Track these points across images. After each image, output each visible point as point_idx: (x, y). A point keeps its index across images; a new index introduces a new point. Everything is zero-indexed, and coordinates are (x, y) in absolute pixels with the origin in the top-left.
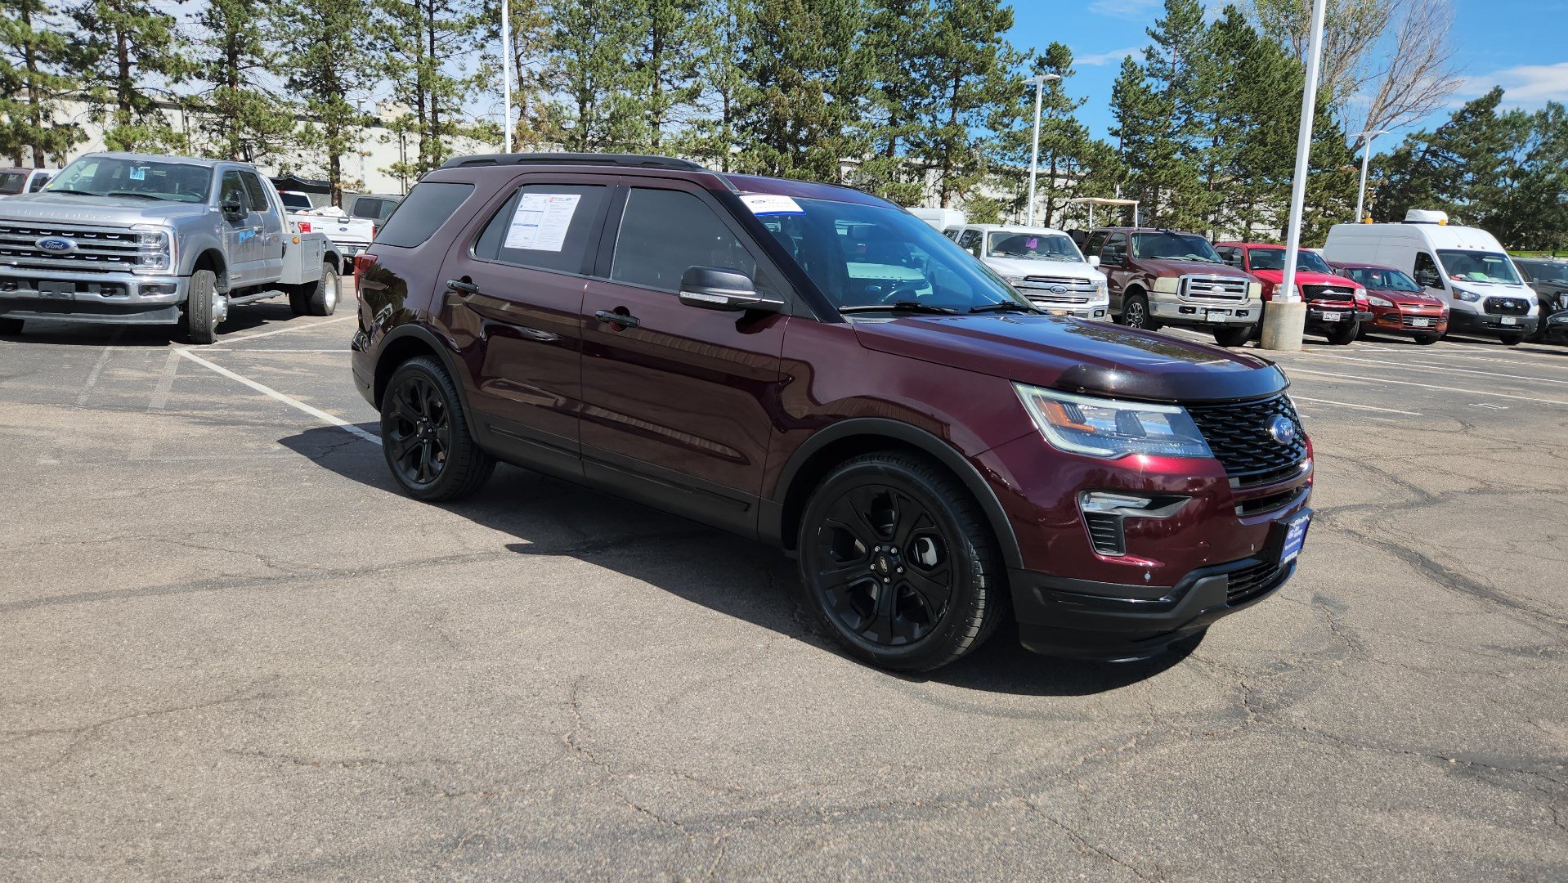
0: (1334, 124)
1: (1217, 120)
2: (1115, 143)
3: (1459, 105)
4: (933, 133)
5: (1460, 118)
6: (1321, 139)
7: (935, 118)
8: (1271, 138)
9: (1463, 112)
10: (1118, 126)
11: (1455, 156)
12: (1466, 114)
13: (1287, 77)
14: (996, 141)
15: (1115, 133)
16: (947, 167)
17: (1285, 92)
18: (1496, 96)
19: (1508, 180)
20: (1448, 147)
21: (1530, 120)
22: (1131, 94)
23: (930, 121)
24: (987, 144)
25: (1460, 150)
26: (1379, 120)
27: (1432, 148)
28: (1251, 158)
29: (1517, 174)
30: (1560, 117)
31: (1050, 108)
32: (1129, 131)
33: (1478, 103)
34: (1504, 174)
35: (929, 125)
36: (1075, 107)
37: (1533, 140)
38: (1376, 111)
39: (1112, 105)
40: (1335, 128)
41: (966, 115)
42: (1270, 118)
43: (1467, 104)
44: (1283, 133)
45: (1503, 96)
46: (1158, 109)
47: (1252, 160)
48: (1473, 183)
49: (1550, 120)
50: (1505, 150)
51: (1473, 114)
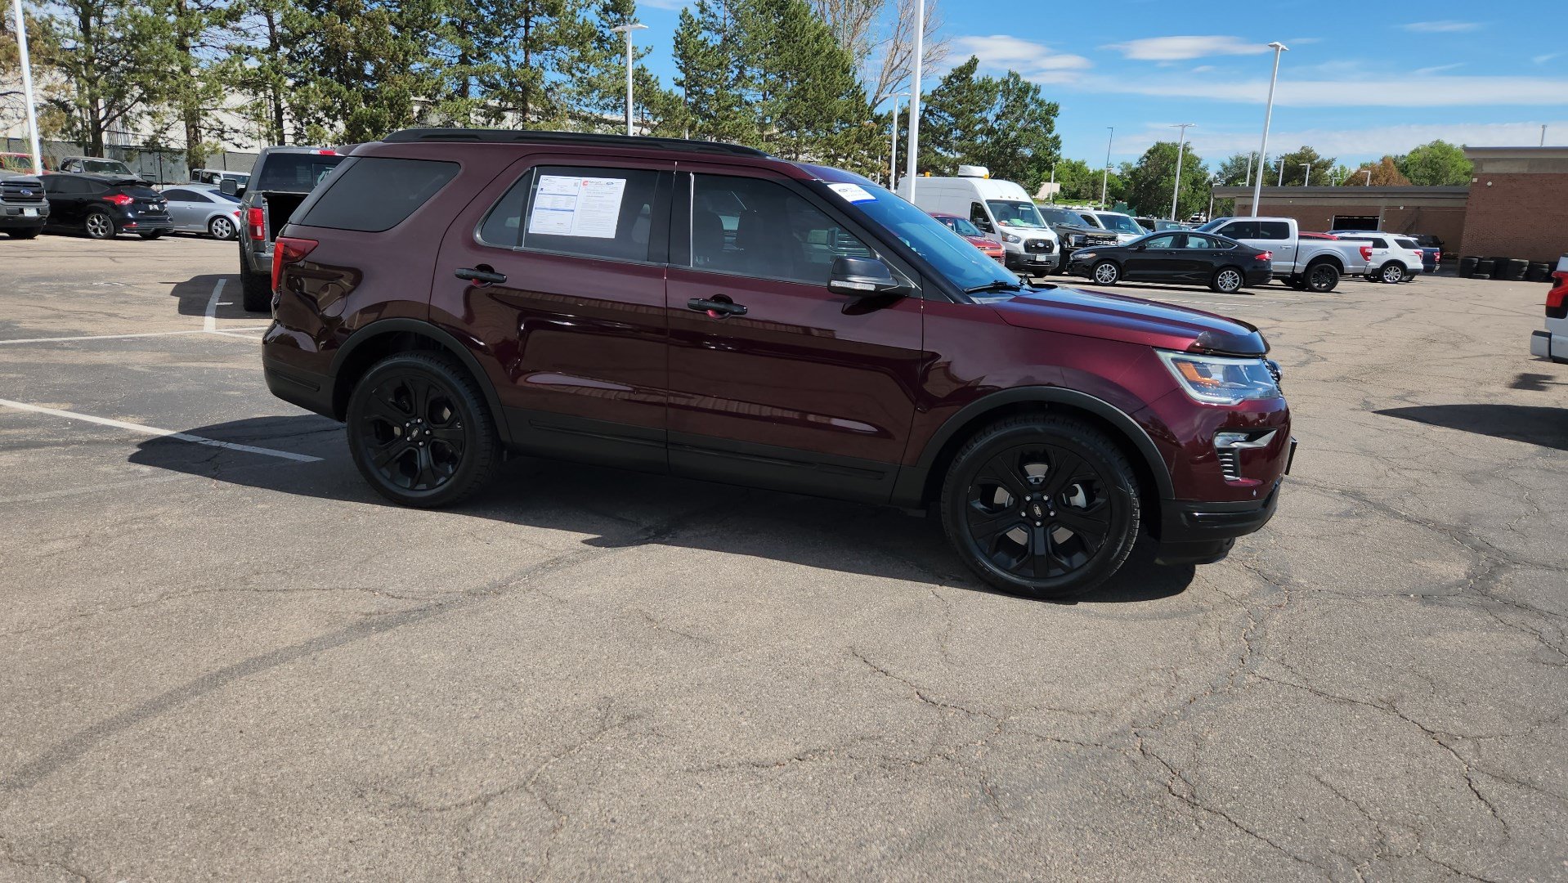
0: (857, 84)
1: (765, 76)
2: (680, 92)
3: (947, 73)
4: (508, 75)
5: (948, 82)
6: (848, 96)
7: (507, 57)
8: (811, 94)
9: (950, 77)
10: (682, 77)
11: (946, 115)
12: (952, 79)
13: (818, 39)
14: (570, 86)
15: (680, 84)
16: (525, 111)
17: (818, 53)
18: (972, 65)
19: (984, 138)
20: (942, 107)
21: (997, 85)
22: (692, 46)
23: (503, 62)
24: (562, 88)
26: (890, 80)
27: (930, 108)
28: (796, 112)
29: (991, 132)
30: (1018, 84)
31: (618, 56)
32: (692, 83)
33: (961, 70)
34: (981, 131)
35: (504, 65)
36: (642, 56)
37: (1000, 103)
38: (886, 74)
39: (675, 56)
40: (859, 87)
41: (541, 58)
42: (808, 76)
43: (953, 70)
44: (820, 90)
45: (978, 64)
46: (716, 62)
47: (798, 114)
48: (960, 139)
49: (1011, 87)
50: (981, 111)
51: (958, 79)
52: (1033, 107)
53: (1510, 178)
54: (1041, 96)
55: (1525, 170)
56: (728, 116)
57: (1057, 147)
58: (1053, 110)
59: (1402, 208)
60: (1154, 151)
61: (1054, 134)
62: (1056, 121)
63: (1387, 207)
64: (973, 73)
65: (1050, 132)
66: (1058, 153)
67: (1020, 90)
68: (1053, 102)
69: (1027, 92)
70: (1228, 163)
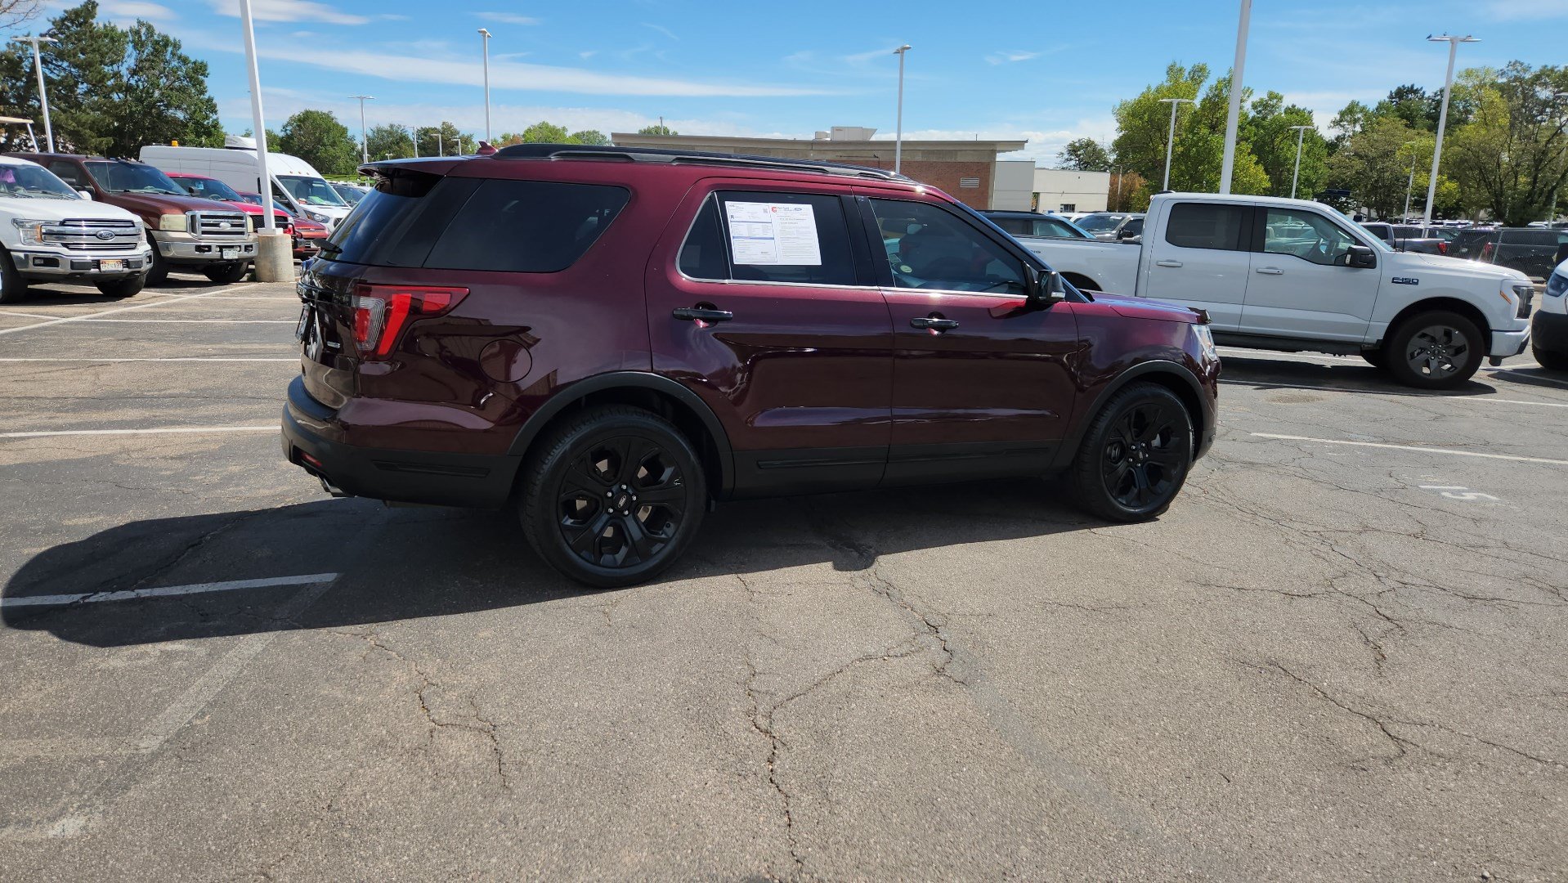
3: (59, 14)
5: (61, 24)
9: (63, 20)
11: (65, 64)
12: (66, 22)
18: (90, 8)
19: (121, 95)
21: (125, 35)
25: (72, 60)
29: (129, 89)
30: (152, 36)
33: (77, 13)
34: (116, 87)
37: (132, 55)
45: (98, 8)
48: (88, 93)
49: (144, 38)
50: (112, 63)
51: (73, 23)
52: (175, 63)
54: (183, 51)
57: (214, 111)
58: (200, 69)
60: (304, 119)
61: (206, 96)
62: (207, 82)
64: (93, 17)
65: (202, 92)
66: (215, 117)
67: (157, 42)
68: (199, 60)
69: (166, 45)
70: (370, 134)
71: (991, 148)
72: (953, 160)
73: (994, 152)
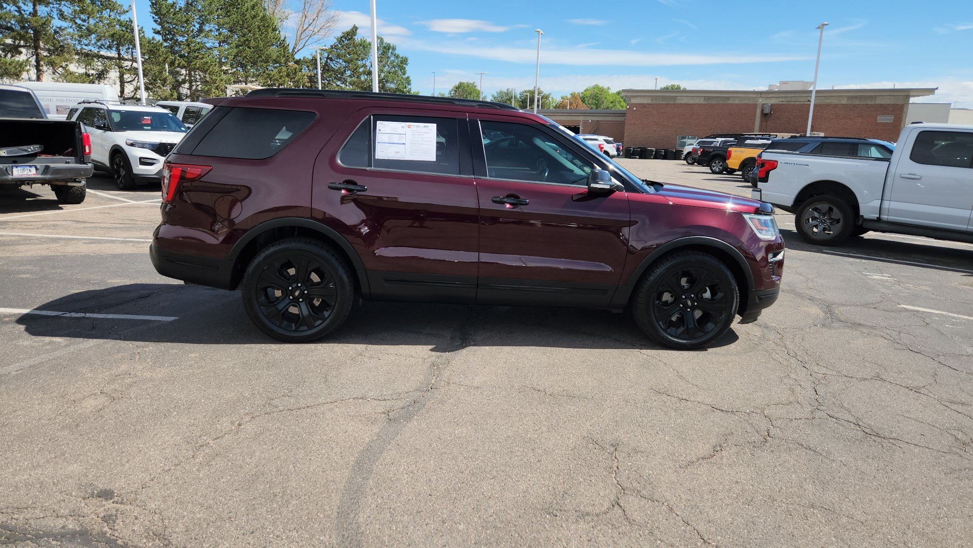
0: (282, 38)
1: (219, 30)
2: (159, 38)
3: (340, 35)
4: (22, 21)
5: (340, 40)
6: (277, 46)
7: (19, 7)
8: (253, 44)
9: (341, 38)
10: (159, 28)
11: (341, 61)
12: (343, 39)
13: (254, 7)
14: (71, 30)
15: (158, 33)
16: (36, 47)
17: (255, 17)
18: (354, 30)
19: (366, 77)
20: (338, 57)
22: (164, 6)
23: (16, 11)
24: (65, 32)
25: (344, 58)
26: (302, 37)
27: (330, 56)
28: (244, 55)
30: (383, 44)
31: (108, 10)
32: (167, 33)
33: (348, 33)
34: (364, 73)
35: (17, 14)
36: (127, 12)
38: (299, 32)
39: (152, 13)
40: (284, 40)
41: (48, 9)
42: (250, 31)
43: (343, 33)
44: (259, 41)
45: (358, 30)
46: (184, 19)
47: (245, 57)
48: (350, 76)
50: (362, 60)
51: (346, 39)
52: (392, 58)
53: (643, 106)
54: (397, 52)
55: (650, 102)
56: (197, 56)
57: (409, 84)
58: (404, 61)
59: (590, 121)
60: (459, 87)
61: (406, 76)
62: (407, 68)
63: (583, 121)
64: (355, 35)
65: (404, 74)
66: (410, 87)
67: (385, 48)
68: (404, 56)
69: (389, 49)
70: (495, 95)
71: (906, 94)
72: (873, 103)
73: (908, 97)
